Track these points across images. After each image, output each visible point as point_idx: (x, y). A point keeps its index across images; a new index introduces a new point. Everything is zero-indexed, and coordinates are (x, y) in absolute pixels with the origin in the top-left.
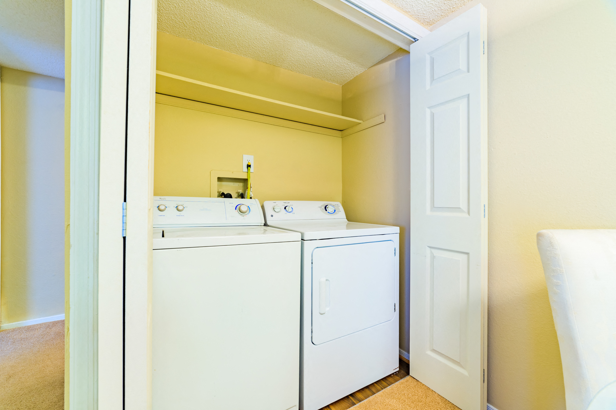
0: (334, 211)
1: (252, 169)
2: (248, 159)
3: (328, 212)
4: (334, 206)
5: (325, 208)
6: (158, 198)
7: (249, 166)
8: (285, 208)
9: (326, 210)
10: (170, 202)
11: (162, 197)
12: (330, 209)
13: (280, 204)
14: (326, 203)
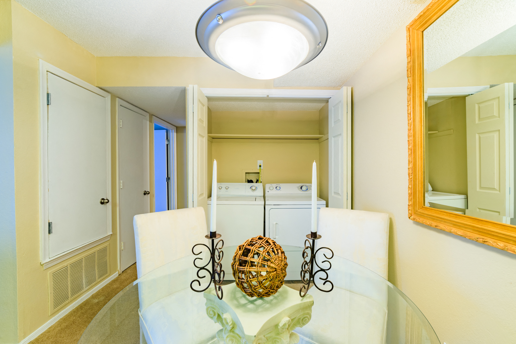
0: (306, 189)
1: (262, 167)
2: (260, 162)
3: (302, 190)
4: (308, 186)
5: (301, 187)
6: (219, 183)
7: (260, 166)
8: (276, 188)
9: (301, 189)
10: (224, 185)
11: (221, 183)
12: (304, 188)
13: (274, 185)
14: (301, 185)
